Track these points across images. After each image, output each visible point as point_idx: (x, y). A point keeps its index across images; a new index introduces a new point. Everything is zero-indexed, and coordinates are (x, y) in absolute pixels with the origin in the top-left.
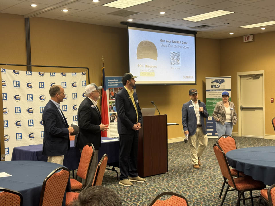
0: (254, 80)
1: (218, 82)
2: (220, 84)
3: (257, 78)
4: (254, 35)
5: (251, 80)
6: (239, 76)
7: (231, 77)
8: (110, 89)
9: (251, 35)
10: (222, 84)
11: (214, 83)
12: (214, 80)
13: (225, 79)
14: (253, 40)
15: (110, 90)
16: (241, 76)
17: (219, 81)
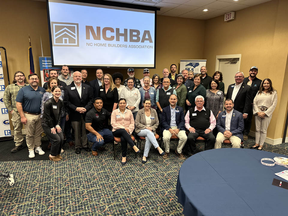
0: (231, 65)
1: (193, 66)
2: (195, 68)
3: (234, 62)
4: (235, 12)
5: (229, 64)
6: (218, 59)
7: (206, 60)
8: (45, 70)
9: (232, 13)
10: (196, 67)
11: (188, 66)
12: (188, 63)
13: (200, 63)
14: (234, 18)
15: (44, 72)
16: (220, 60)
17: (194, 64)
